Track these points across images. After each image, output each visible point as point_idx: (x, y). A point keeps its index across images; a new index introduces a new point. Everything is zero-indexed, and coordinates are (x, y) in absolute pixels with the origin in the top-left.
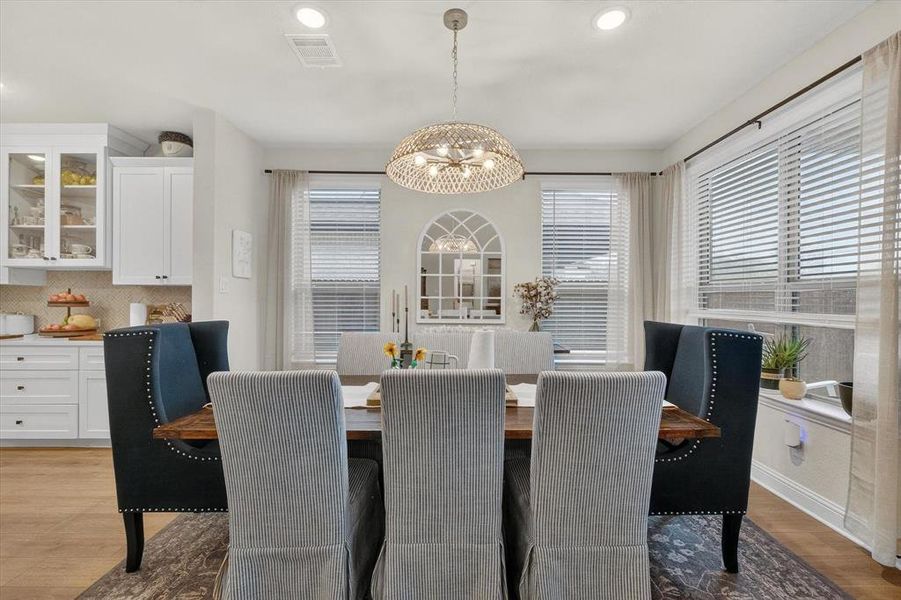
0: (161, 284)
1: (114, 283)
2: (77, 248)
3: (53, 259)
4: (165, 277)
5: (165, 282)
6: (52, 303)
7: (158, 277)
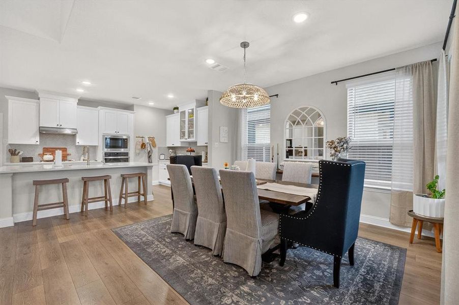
1: (198, 145)
2: (191, 135)
3: (187, 139)
4: (207, 143)
6: (187, 151)
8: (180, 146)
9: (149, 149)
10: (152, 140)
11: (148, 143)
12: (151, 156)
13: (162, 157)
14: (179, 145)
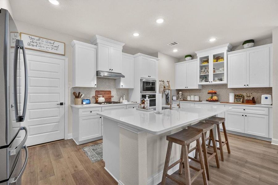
0: (246, 87)
1: (228, 87)
2: (216, 78)
3: (212, 82)
4: (248, 85)
5: (247, 87)
7: (245, 85)
8: (198, 88)
11: (167, 86)
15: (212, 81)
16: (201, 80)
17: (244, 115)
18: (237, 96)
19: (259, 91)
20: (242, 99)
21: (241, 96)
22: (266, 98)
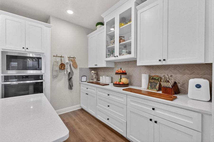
1: (137, 65)
2: (124, 51)
4: (164, 60)
5: (164, 63)
6: (116, 73)
7: (160, 60)
8: (105, 66)
9: (69, 71)
10: (72, 59)
11: (67, 63)
12: (71, 78)
13: (84, 79)
14: (103, 65)
15: (118, 55)
16: (108, 55)
17: (153, 120)
18: (153, 79)
19: (187, 71)
20: (158, 84)
21: (158, 79)
22: (198, 86)
